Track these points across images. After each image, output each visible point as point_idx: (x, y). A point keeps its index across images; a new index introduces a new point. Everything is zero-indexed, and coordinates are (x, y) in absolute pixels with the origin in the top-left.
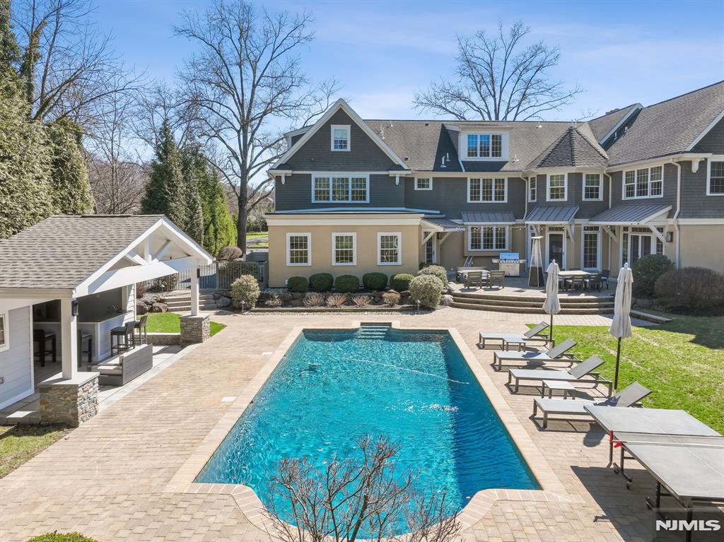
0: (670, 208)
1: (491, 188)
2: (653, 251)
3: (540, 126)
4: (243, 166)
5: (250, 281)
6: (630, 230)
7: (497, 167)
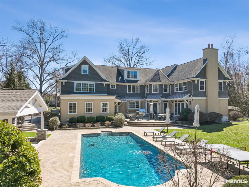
0: (189, 94)
1: (134, 88)
2: (185, 107)
3: (147, 70)
4: (41, 80)
5: (56, 118)
6: (177, 101)
7: (136, 82)
